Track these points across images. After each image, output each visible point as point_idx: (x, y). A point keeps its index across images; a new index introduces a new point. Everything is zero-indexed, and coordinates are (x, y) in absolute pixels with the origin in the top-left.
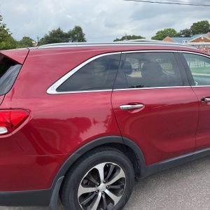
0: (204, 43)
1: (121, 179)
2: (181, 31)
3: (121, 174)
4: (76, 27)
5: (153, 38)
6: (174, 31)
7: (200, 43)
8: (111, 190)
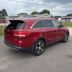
0: (47, 16)
1: (43, 46)
2: (39, 12)
3: (43, 45)
4: (3, 9)
5: (31, 14)
6: (37, 12)
7: (46, 16)
8: (41, 48)
